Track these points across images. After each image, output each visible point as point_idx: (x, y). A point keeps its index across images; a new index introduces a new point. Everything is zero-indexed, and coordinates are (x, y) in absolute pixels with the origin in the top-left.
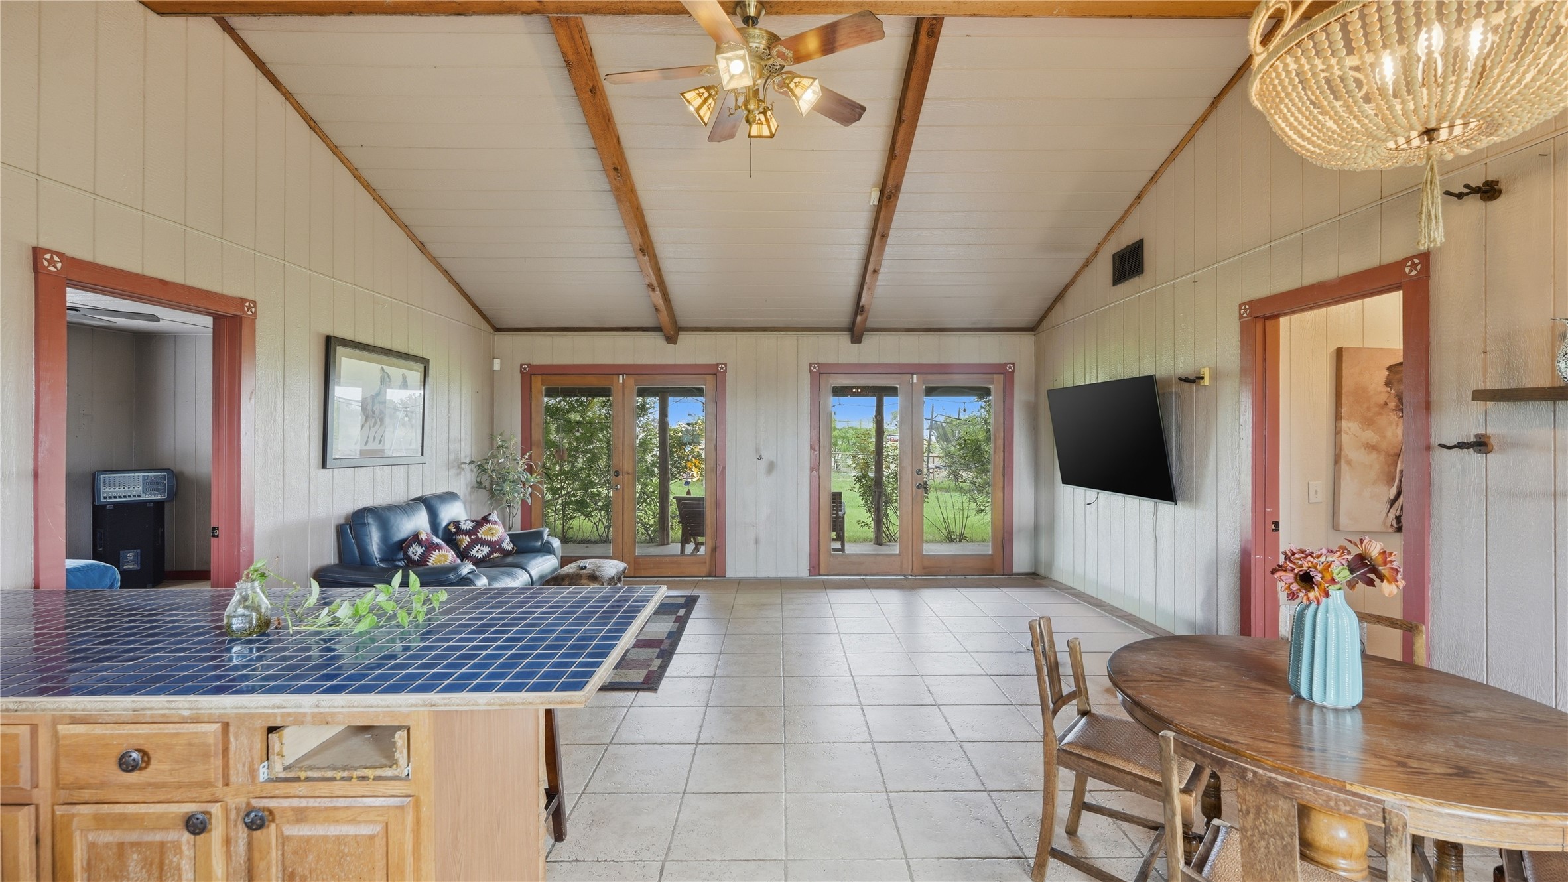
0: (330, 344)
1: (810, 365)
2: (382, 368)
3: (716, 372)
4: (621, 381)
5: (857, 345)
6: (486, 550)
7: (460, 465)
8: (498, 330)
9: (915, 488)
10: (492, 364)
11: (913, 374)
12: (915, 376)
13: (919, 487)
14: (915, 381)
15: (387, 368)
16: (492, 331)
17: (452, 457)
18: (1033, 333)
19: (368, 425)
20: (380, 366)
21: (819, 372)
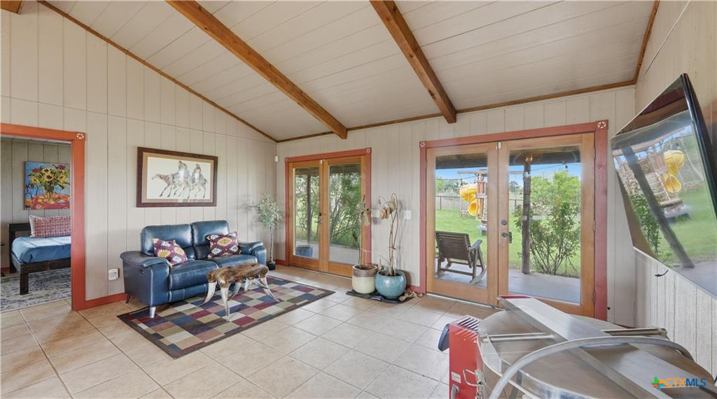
0: (141, 152)
1: (420, 143)
2: (181, 162)
3: (365, 154)
4: (321, 162)
5: (453, 124)
6: (219, 251)
7: (247, 208)
8: (278, 142)
9: (500, 235)
10: (274, 159)
11: (501, 142)
13: (504, 235)
14: (500, 147)
15: (182, 161)
16: (275, 143)
17: (240, 204)
18: (634, 86)
19: (169, 188)
20: (178, 161)
21: (426, 148)
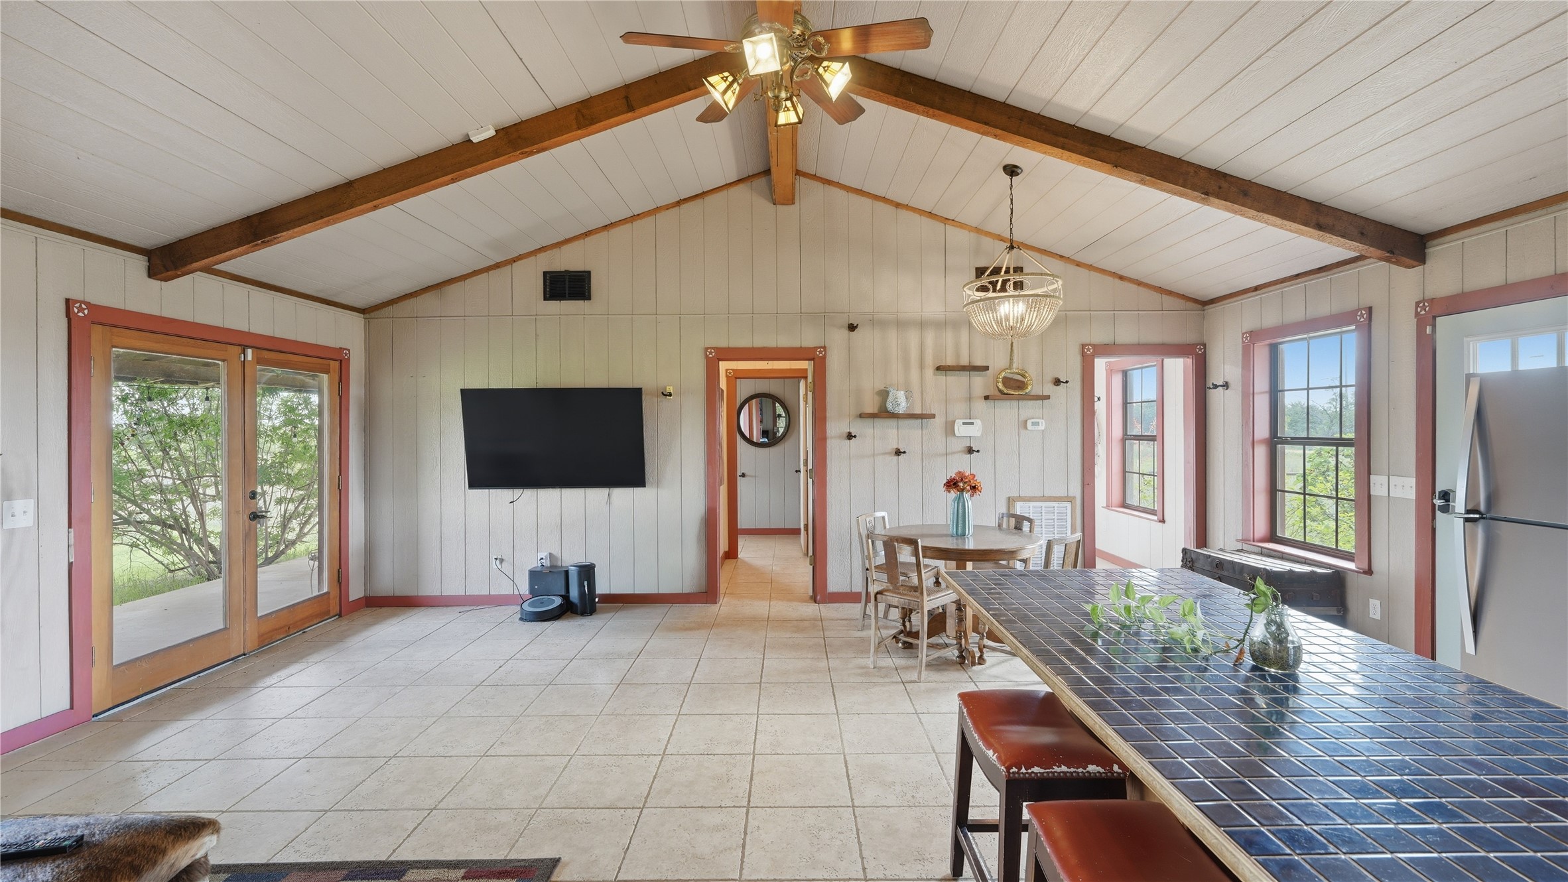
1: (68, 301)
5: (159, 282)
9: (247, 521)
11: (244, 349)
12: (249, 352)
13: (252, 517)
14: (250, 357)
18: (362, 316)
21: (88, 320)
